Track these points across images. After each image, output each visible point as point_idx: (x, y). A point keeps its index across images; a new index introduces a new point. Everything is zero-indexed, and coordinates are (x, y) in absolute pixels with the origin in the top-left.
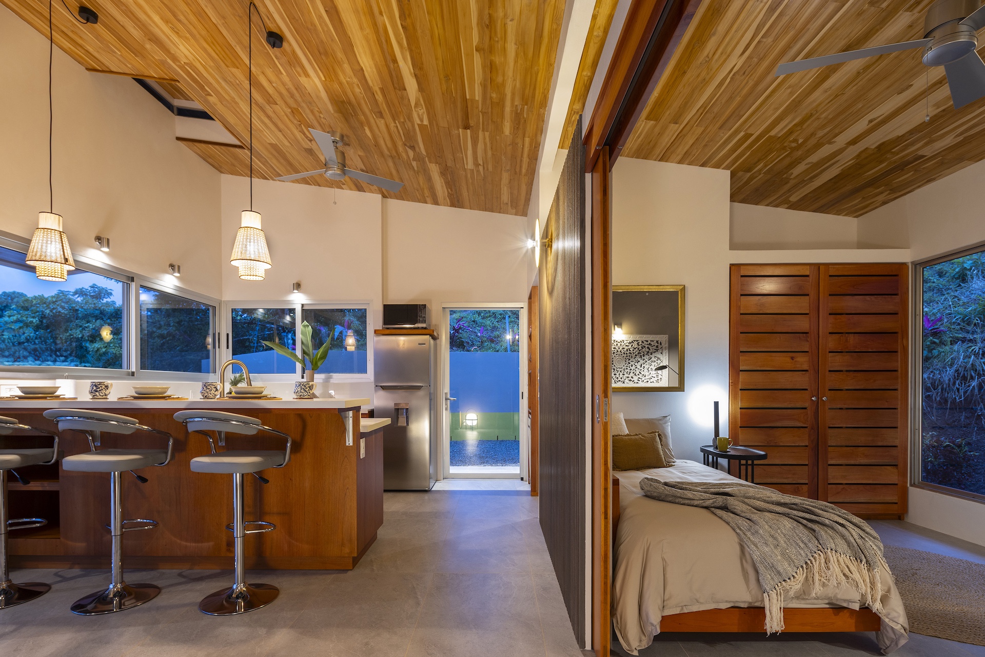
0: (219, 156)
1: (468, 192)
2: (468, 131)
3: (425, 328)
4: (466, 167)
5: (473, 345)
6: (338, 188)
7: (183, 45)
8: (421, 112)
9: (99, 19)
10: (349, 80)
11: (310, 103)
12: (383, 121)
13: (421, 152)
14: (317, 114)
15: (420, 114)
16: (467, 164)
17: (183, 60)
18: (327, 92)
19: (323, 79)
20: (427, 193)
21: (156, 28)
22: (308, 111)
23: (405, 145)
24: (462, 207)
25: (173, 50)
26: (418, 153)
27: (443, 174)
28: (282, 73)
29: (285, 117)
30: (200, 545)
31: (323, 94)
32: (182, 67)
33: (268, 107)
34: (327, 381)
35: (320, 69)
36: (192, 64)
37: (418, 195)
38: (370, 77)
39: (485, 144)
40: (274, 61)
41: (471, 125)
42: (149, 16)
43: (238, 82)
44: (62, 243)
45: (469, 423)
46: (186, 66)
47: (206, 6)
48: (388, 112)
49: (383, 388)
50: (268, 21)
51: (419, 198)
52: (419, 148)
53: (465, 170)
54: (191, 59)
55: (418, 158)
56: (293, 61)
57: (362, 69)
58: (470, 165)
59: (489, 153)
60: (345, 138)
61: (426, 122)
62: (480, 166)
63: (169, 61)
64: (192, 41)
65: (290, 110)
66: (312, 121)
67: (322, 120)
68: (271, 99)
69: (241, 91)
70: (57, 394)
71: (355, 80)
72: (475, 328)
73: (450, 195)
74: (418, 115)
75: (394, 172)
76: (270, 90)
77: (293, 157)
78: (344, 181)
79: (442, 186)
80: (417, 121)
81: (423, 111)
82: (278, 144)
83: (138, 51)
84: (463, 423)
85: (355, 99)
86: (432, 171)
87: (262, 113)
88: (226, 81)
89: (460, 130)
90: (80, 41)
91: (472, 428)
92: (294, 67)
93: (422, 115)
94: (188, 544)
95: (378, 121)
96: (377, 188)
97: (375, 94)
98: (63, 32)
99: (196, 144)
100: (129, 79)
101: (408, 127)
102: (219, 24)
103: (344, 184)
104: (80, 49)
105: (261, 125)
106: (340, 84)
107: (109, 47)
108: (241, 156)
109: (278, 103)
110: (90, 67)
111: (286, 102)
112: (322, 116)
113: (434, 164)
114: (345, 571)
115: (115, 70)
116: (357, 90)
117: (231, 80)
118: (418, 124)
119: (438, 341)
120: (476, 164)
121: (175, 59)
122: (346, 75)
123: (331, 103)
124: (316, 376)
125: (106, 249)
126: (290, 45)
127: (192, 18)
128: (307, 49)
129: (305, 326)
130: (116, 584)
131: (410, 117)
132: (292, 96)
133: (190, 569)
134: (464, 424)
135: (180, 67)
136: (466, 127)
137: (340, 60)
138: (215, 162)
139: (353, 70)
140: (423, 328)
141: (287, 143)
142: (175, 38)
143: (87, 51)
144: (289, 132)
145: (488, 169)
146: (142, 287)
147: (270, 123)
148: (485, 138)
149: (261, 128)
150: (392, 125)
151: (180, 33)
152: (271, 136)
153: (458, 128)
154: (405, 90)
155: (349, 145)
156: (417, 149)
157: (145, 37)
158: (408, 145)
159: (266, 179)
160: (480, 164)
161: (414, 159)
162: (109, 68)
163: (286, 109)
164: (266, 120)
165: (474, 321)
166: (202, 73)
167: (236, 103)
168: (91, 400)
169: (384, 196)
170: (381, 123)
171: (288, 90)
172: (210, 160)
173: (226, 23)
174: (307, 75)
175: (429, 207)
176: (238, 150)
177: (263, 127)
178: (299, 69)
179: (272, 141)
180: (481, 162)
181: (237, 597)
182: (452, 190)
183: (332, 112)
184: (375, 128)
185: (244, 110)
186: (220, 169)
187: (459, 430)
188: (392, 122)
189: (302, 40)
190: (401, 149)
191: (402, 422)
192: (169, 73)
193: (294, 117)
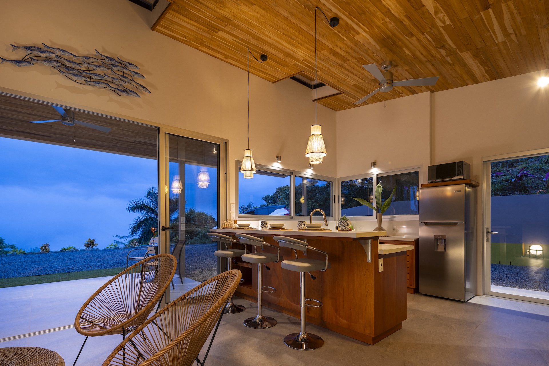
0: (332, 102)
1: (505, 62)
2: (490, 10)
3: (463, 179)
4: (497, 42)
5: (537, 189)
6: (399, 97)
7: (299, 51)
8: (441, 16)
9: (268, 57)
10: (383, 22)
11: (366, 50)
12: (414, 38)
13: (451, 47)
14: (371, 55)
15: (441, 18)
16: (497, 38)
17: (302, 59)
18: (372, 38)
19: (368, 30)
20: (466, 77)
21: (287, 49)
22: (366, 56)
23: (437, 47)
24: (503, 76)
25: (296, 56)
26: (449, 49)
27: (476, 56)
28: (345, 40)
29: (355, 65)
30: (297, 305)
31: (371, 40)
32: (302, 63)
33: (345, 64)
34: (392, 220)
35: (364, 25)
36: (305, 59)
37: (458, 81)
38: (395, 12)
39: (511, 13)
40: (339, 35)
41: (491, 3)
42: (282, 45)
43: (327, 57)
44: (251, 162)
45: (533, 253)
46: (304, 62)
47: (300, 24)
48: (416, 31)
49: (426, 224)
50: (328, 13)
51: (460, 83)
52: (449, 45)
53: (496, 45)
54: (304, 57)
55: (451, 53)
56: (349, 29)
57: (389, 9)
58: (500, 38)
59: (519, 19)
60: (393, 63)
61: (448, 22)
62: (511, 36)
63: (297, 63)
64: (301, 46)
65: (356, 60)
66: (370, 61)
67: (376, 57)
68: (345, 59)
69: (330, 62)
70: (250, 227)
71: (387, 20)
72: (541, 174)
73: (487, 72)
74: (440, 20)
75: (434, 71)
76: (343, 54)
77: (367, 88)
78: (402, 92)
79: (478, 67)
80: (440, 24)
81: (443, 15)
82: (357, 83)
83: (284, 65)
84: (526, 252)
85: (391, 32)
86: (465, 58)
87: (343, 69)
88: (322, 60)
89: (482, 13)
90: (266, 72)
91: (536, 257)
92: (350, 32)
93: (443, 18)
94: (292, 304)
95: (410, 40)
96: (425, 88)
97: (403, 21)
98: (260, 70)
99: (321, 100)
100: (289, 79)
101: (435, 33)
102: (308, 30)
103: (402, 93)
104: (268, 75)
105: (345, 76)
106: (379, 27)
107: (275, 69)
108: (342, 98)
109: (349, 59)
110: (274, 82)
111: (353, 57)
112: (375, 55)
113: (465, 52)
114: (367, 344)
115: (281, 78)
116: (390, 26)
117: (324, 58)
118: (442, 27)
119: (478, 188)
120: (506, 34)
121: (298, 60)
122: (380, 19)
123: (377, 44)
124: (383, 217)
125: (279, 162)
126: (343, 20)
127: (297, 34)
128: (353, 16)
129: (378, 187)
130: (260, 315)
131: (434, 25)
132: (354, 51)
133: (294, 317)
134: (528, 253)
135: (301, 63)
136: (486, 7)
137: (373, 11)
138: (332, 106)
139: (383, 13)
140: (461, 179)
141: (361, 81)
142: (295, 49)
143: (270, 75)
144: (360, 74)
145: (521, 34)
146: (296, 176)
147: (349, 73)
148: (509, 8)
149: (346, 78)
150: (422, 37)
151: (296, 45)
152: (352, 80)
153: (479, 12)
154: (424, 6)
155: (397, 66)
156: (447, 47)
157: (284, 56)
158: (439, 46)
159: (358, 106)
160: (511, 34)
161: (447, 56)
162: (278, 79)
163: (354, 61)
164: (347, 72)
165: (540, 169)
166: (311, 61)
167: (330, 70)
168: (261, 230)
169: (432, 91)
170: (414, 40)
171: (351, 49)
172: (329, 106)
173: (311, 27)
174: (358, 33)
175: (472, 87)
176: (339, 96)
177: (347, 77)
178: (352, 32)
179: (354, 83)
180: (511, 31)
181: (302, 341)
182: (488, 67)
183: (380, 49)
184: (410, 46)
185: (335, 72)
186: (335, 109)
187: (522, 257)
188: (421, 35)
189: (348, 13)
190: (434, 52)
191: (441, 248)
192: (299, 69)
193: (360, 63)
